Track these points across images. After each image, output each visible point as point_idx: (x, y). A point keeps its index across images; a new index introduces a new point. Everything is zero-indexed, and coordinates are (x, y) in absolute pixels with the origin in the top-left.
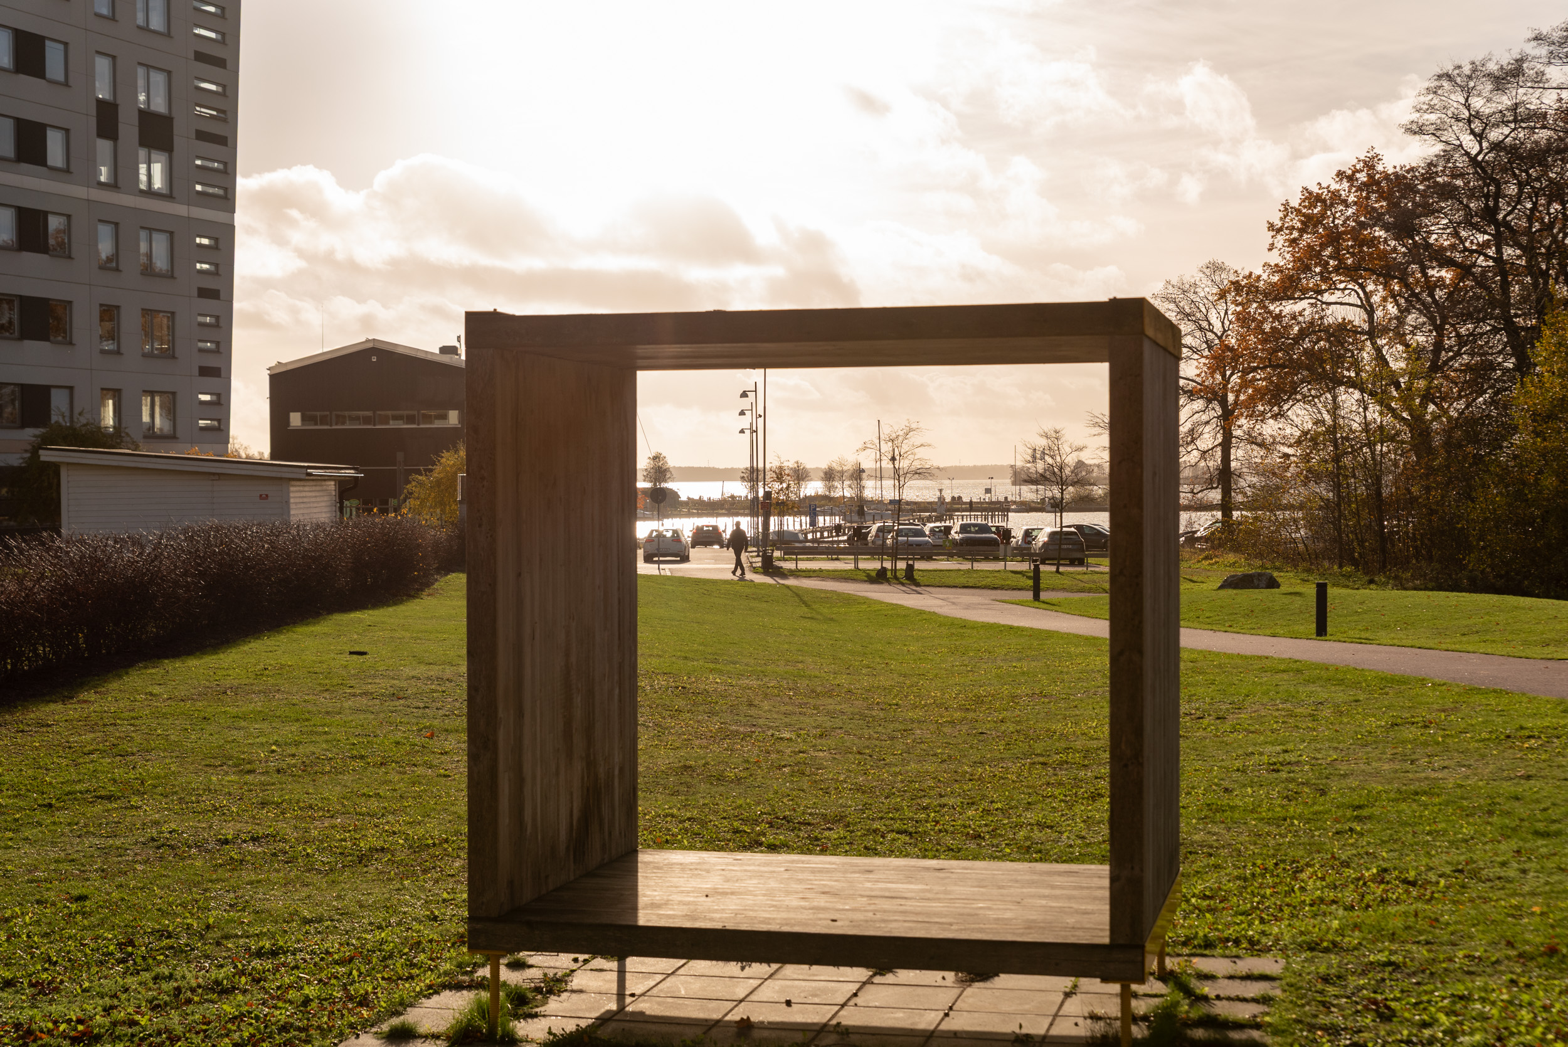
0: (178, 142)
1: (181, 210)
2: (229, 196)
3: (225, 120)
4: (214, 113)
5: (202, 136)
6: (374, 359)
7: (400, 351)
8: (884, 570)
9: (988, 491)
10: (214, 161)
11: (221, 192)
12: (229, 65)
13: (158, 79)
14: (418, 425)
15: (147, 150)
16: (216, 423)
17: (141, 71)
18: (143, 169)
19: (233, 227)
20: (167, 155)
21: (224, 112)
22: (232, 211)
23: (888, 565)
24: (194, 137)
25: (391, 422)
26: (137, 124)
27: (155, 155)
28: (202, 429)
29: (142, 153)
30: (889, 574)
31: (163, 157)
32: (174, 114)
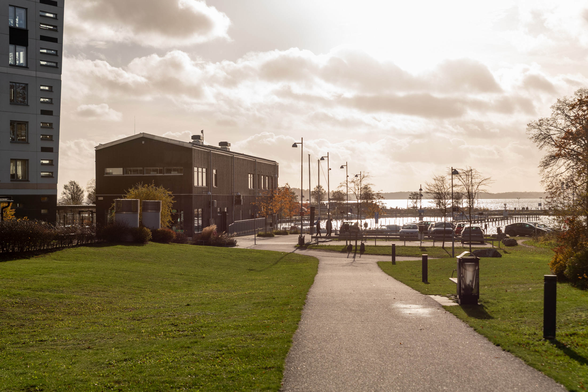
0: (30, 42)
1: (33, 73)
2: (58, 67)
3: (56, 31)
4: (52, 27)
5: (43, 38)
6: (143, 142)
7: (156, 138)
8: (351, 246)
9: (540, 205)
10: (52, 50)
11: (54, 64)
12: (58, 4)
13: (21, 12)
14: (164, 174)
15: (14, 46)
16: (51, 174)
17: (11, 9)
18: (11, 55)
19: (61, 81)
20: (25, 48)
21: (56, 27)
22: (60, 73)
23: (353, 243)
24: (39, 39)
25: (152, 173)
26: (9, 34)
27: (18, 48)
28: (43, 177)
29: (12, 47)
30: (354, 248)
31: (24, 48)
32: (28, 29)
